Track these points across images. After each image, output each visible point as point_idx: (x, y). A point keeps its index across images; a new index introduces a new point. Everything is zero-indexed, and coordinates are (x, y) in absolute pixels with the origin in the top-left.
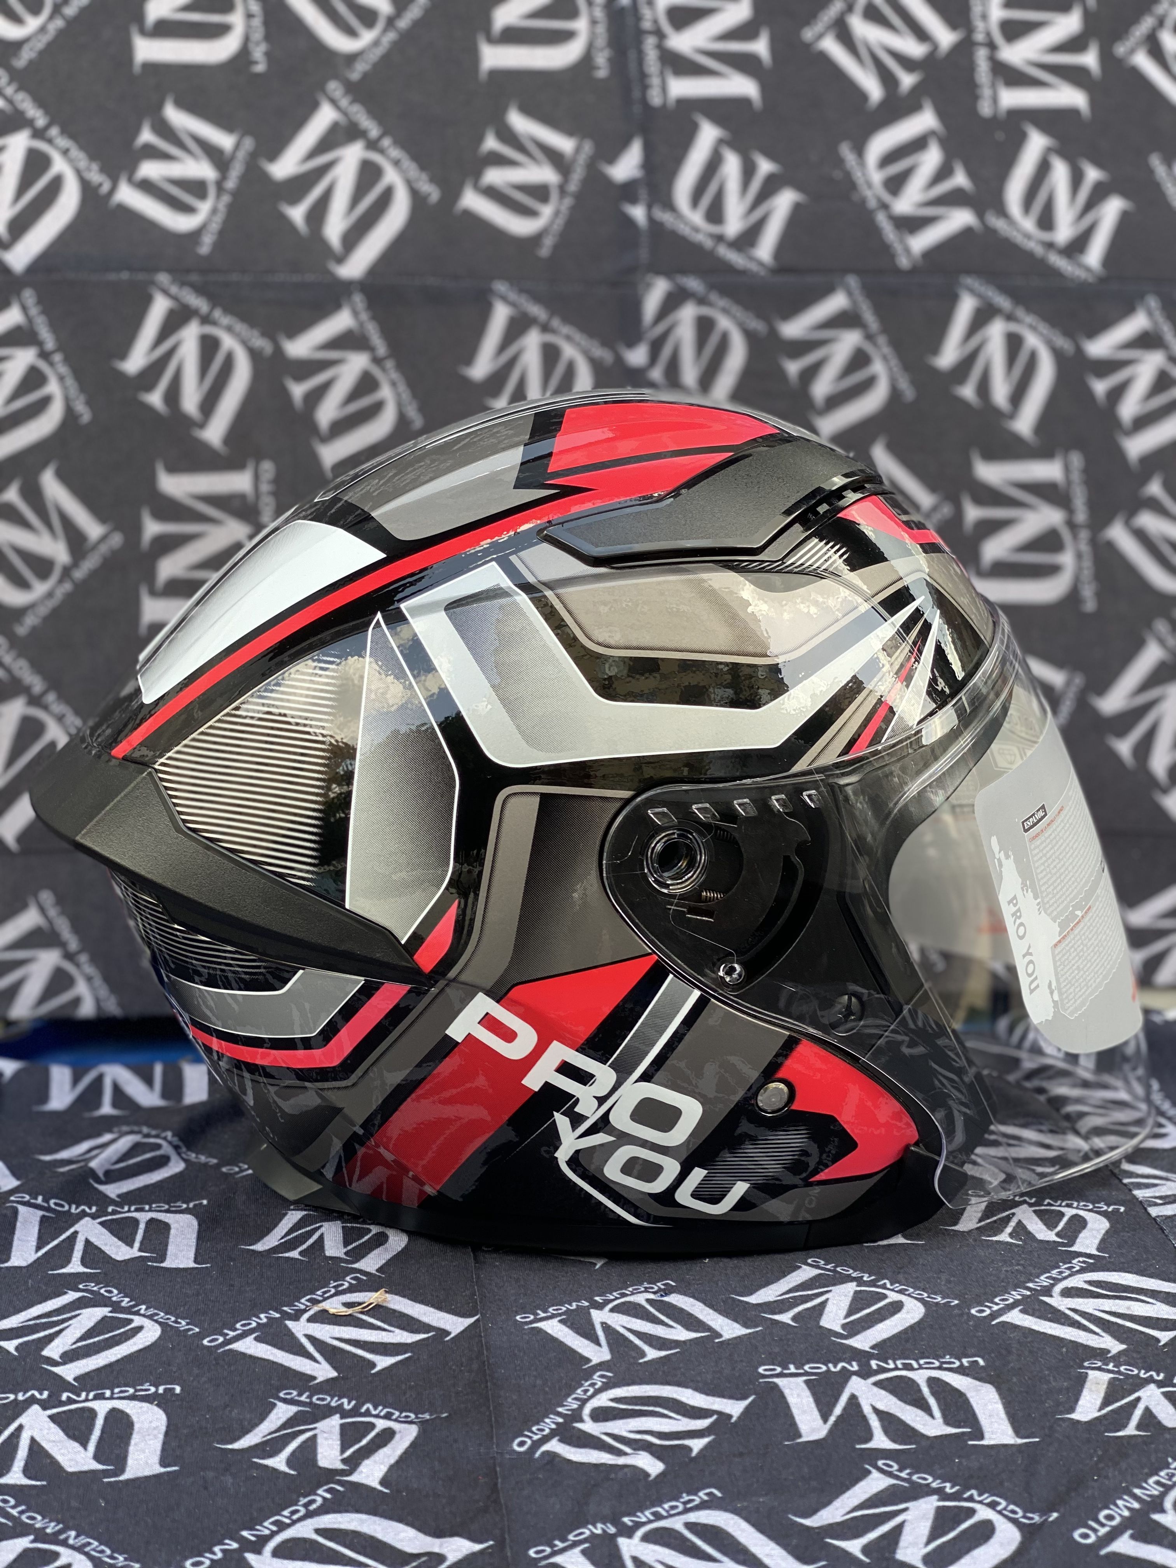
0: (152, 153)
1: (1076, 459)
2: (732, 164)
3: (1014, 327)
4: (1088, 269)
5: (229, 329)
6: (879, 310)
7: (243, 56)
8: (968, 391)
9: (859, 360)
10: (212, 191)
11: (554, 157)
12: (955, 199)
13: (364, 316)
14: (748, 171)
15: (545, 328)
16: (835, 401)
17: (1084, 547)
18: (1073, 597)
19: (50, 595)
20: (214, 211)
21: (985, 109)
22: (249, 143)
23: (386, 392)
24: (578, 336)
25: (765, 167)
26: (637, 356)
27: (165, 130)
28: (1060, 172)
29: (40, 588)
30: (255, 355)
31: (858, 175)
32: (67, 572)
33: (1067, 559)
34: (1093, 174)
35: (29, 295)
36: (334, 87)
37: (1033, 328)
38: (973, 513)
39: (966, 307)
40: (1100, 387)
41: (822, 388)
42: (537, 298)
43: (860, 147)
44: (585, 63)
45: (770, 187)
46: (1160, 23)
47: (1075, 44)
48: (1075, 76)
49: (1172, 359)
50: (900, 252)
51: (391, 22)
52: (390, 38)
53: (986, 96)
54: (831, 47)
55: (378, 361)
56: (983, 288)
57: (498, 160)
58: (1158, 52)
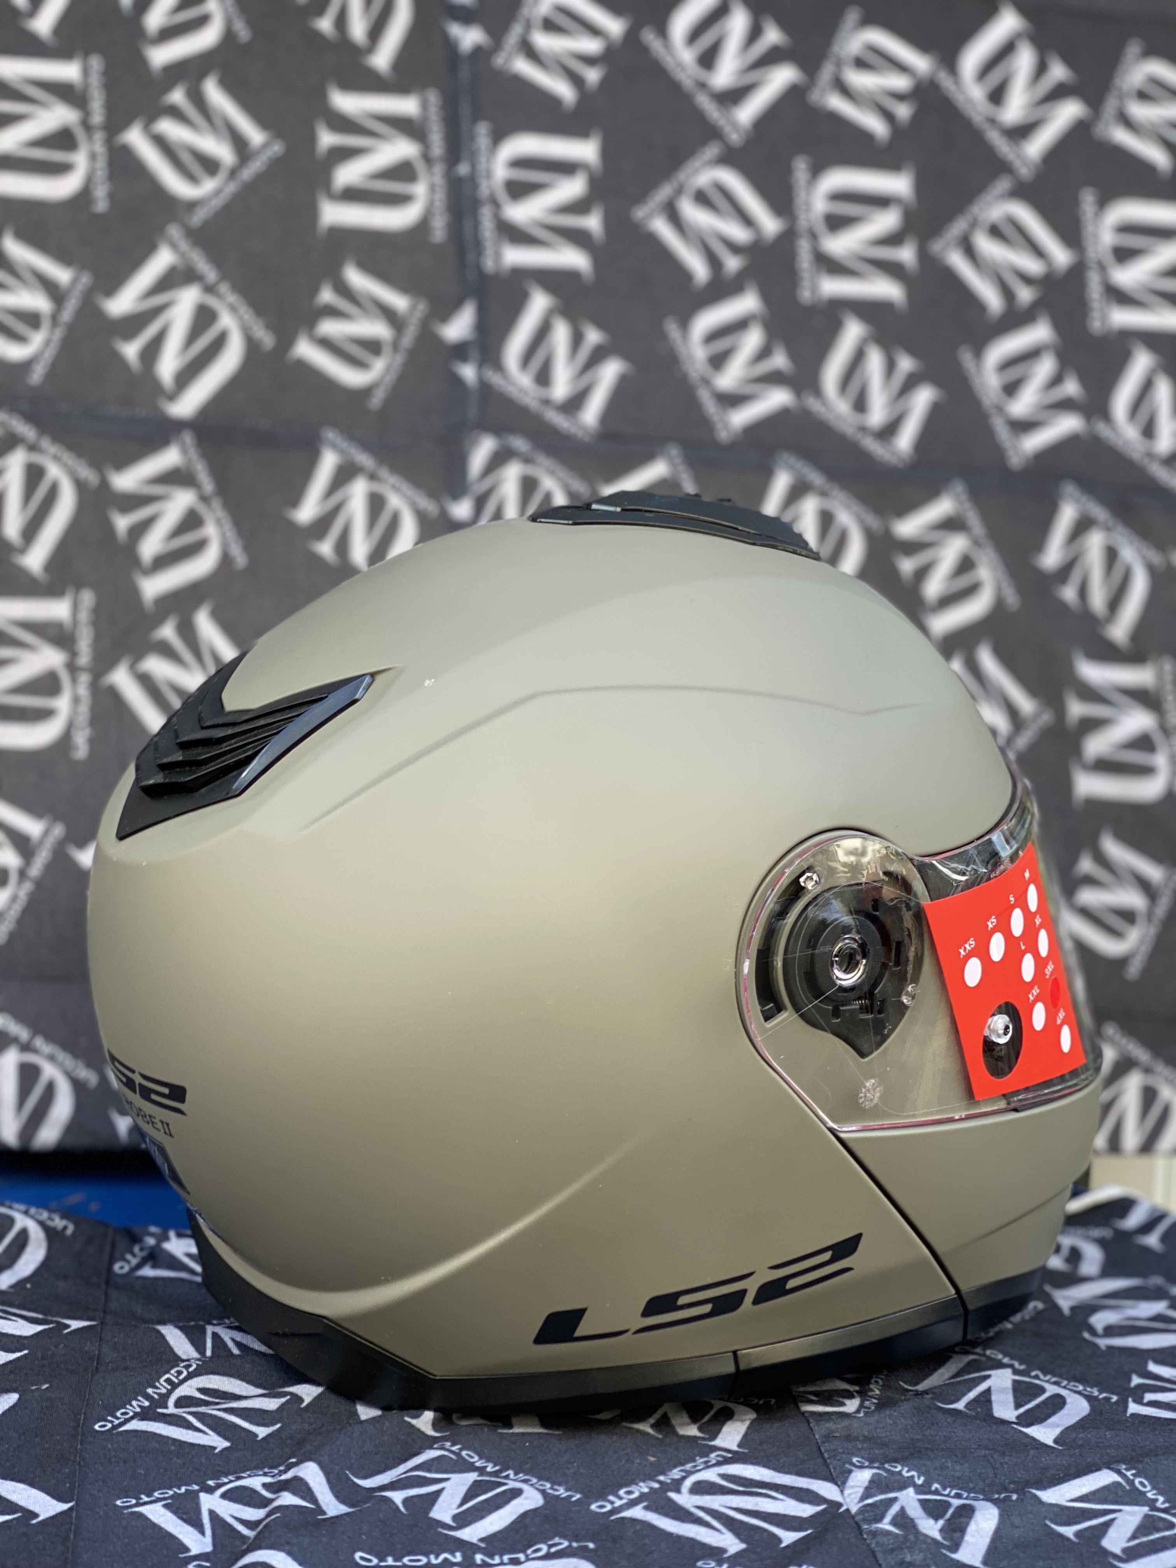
2: (561, 333)
3: (829, 505)
4: (897, 453)
5: (56, 458)
6: (699, 479)
7: (84, 196)
10: (46, 324)
11: (388, 314)
12: (775, 379)
13: (193, 453)
14: (577, 339)
15: (373, 477)
20: (47, 343)
21: (805, 295)
22: (86, 279)
23: (210, 530)
24: (405, 487)
25: (593, 336)
27: (2, 261)
28: (875, 361)
30: (80, 486)
31: (682, 350)
34: (906, 364)
36: (174, 231)
37: (847, 507)
39: (782, 480)
40: (906, 566)
42: (366, 446)
43: (685, 323)
44: (423, 226)
45: (598, 356)
46: (974, 224)
47: (893, 240)
48: (892, 269)
49: (976, 543)
50: (719, 426)
51: (233, 173)
52: (232, 188)
53: (806, 283)
54: (662, 228)
55: (204, 499)
56: (799, 465)
57: (332, 312)
58: (970, 252)
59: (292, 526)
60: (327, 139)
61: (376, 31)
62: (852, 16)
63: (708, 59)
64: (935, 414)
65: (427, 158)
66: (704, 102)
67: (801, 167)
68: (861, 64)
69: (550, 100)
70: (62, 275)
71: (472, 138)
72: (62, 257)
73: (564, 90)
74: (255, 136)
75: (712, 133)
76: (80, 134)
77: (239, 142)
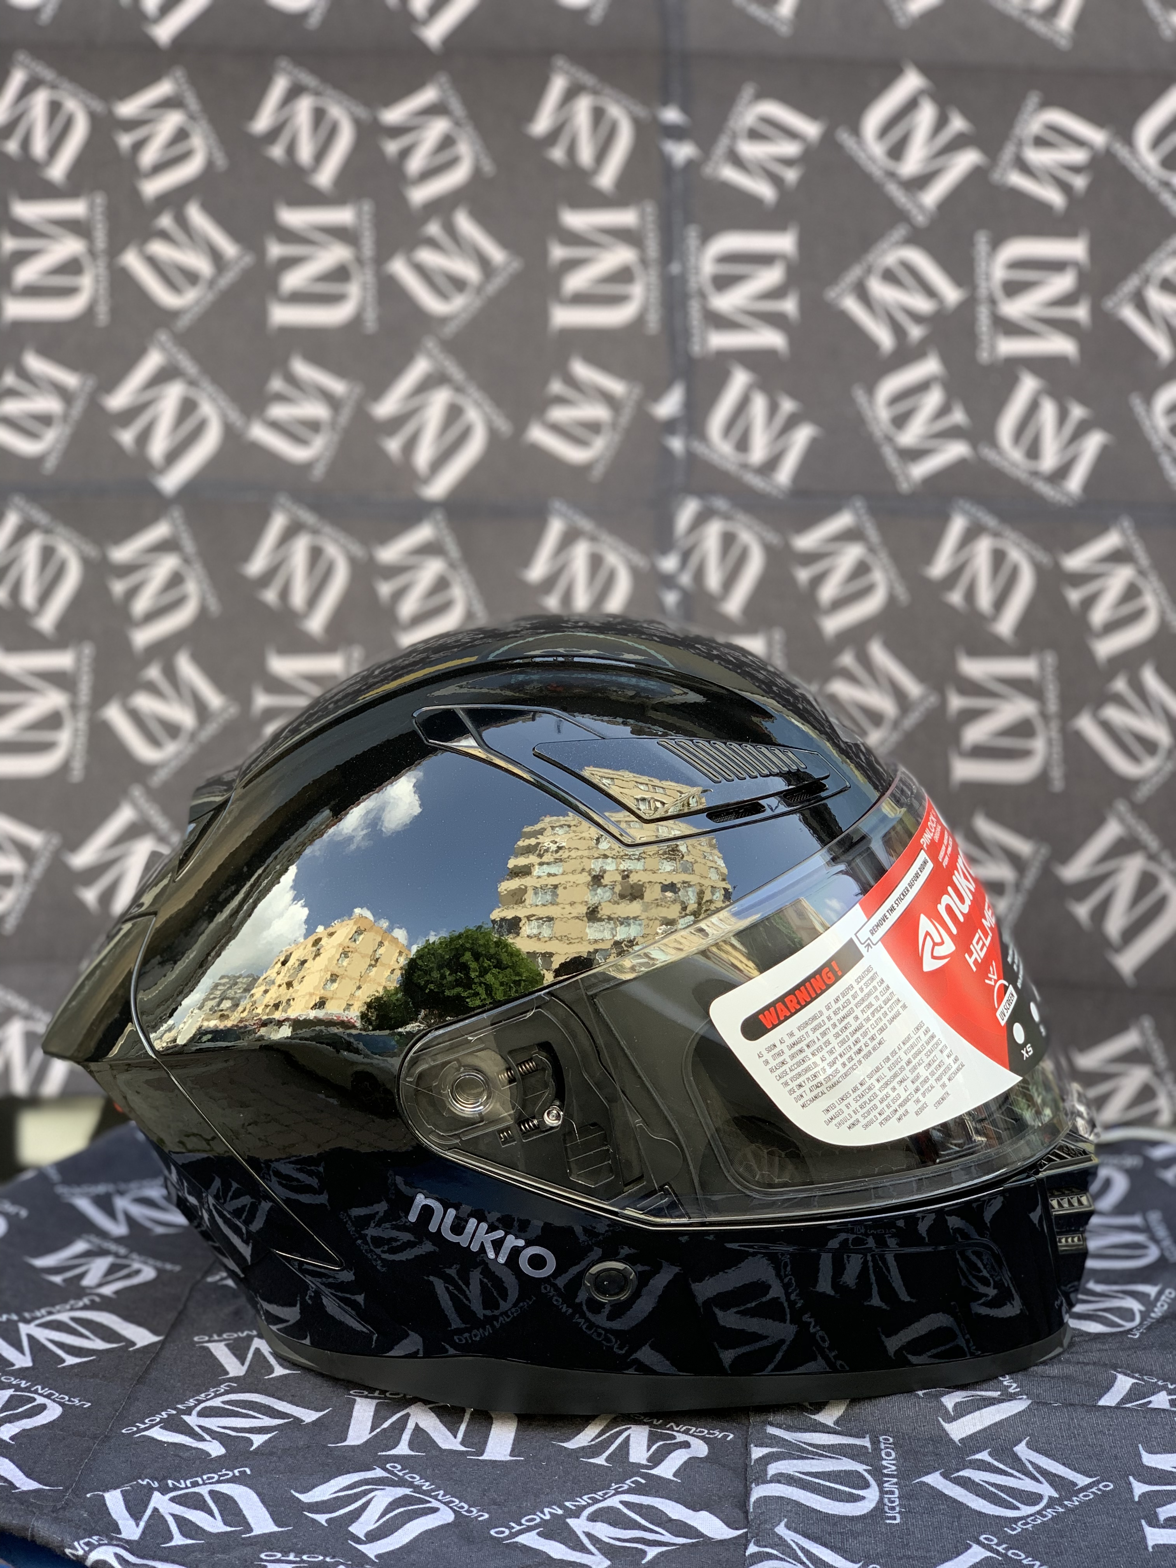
0: (280, 398)
1: (1050, 659)
2: (759, 404)
3: (1001, 544)
4: (1067, 494)
6: (881, 528)
8: (956, 598)
9: (861, 569)
10: (325, 429)
11: (608, 398)
12: (954, 433)
14: (773, 409)
15: (593, 539)
16: (839, 604)
17: (1055, 734)
18: (1043, 778)
19: (177, 755)
20: (327, 445)
21: (984, 356)
22: (358, 390)
23: (457, 592)
24: (620, 546)
25: (788, 406)
26: (669, 564)
27: (292, 380)
28: (1048, 411)
29: (171, 749)
31: (868, 413)
32: (193, 736)
33: (1039, 745)
34: (1077, 412)
35: (177, 513)
36: (430, 344)
37: (1018, 545)
38: (956, 702)
39: (957, 526)
40: (1074, 596)
41: (828, 592)
42: (588, 513)
43: (871, 389)
44: (639, 321)
45: (792, 423)
46: (1147, 280)
47: (1068, 300)
48: (1067, 327)
49: (1141, 573)
50: (901, 478)
51: (479, 289)
52: (478, 303)
53: (985, 345)
54: (852, 305)
55: (452, 565)
56: (973, 510)
57: (561, 400)
58: (1142, 306)
59: (524, 585)
60: (558, 253)
61: (601, 155)
62: (1033, 99)
63: (897, 152)
64: (1104, 455)
65: (644, 262)
66: (894, 191)
67: (982, 241)
68: (1040, 142)
69: (752, 200)
70: (337, 386)
71: (683, 239)
72: (338, 370)
73: (765, 191)
74: (497, 254)
75: (900, 216)
76: (354, 269)
77: (484, 263)
